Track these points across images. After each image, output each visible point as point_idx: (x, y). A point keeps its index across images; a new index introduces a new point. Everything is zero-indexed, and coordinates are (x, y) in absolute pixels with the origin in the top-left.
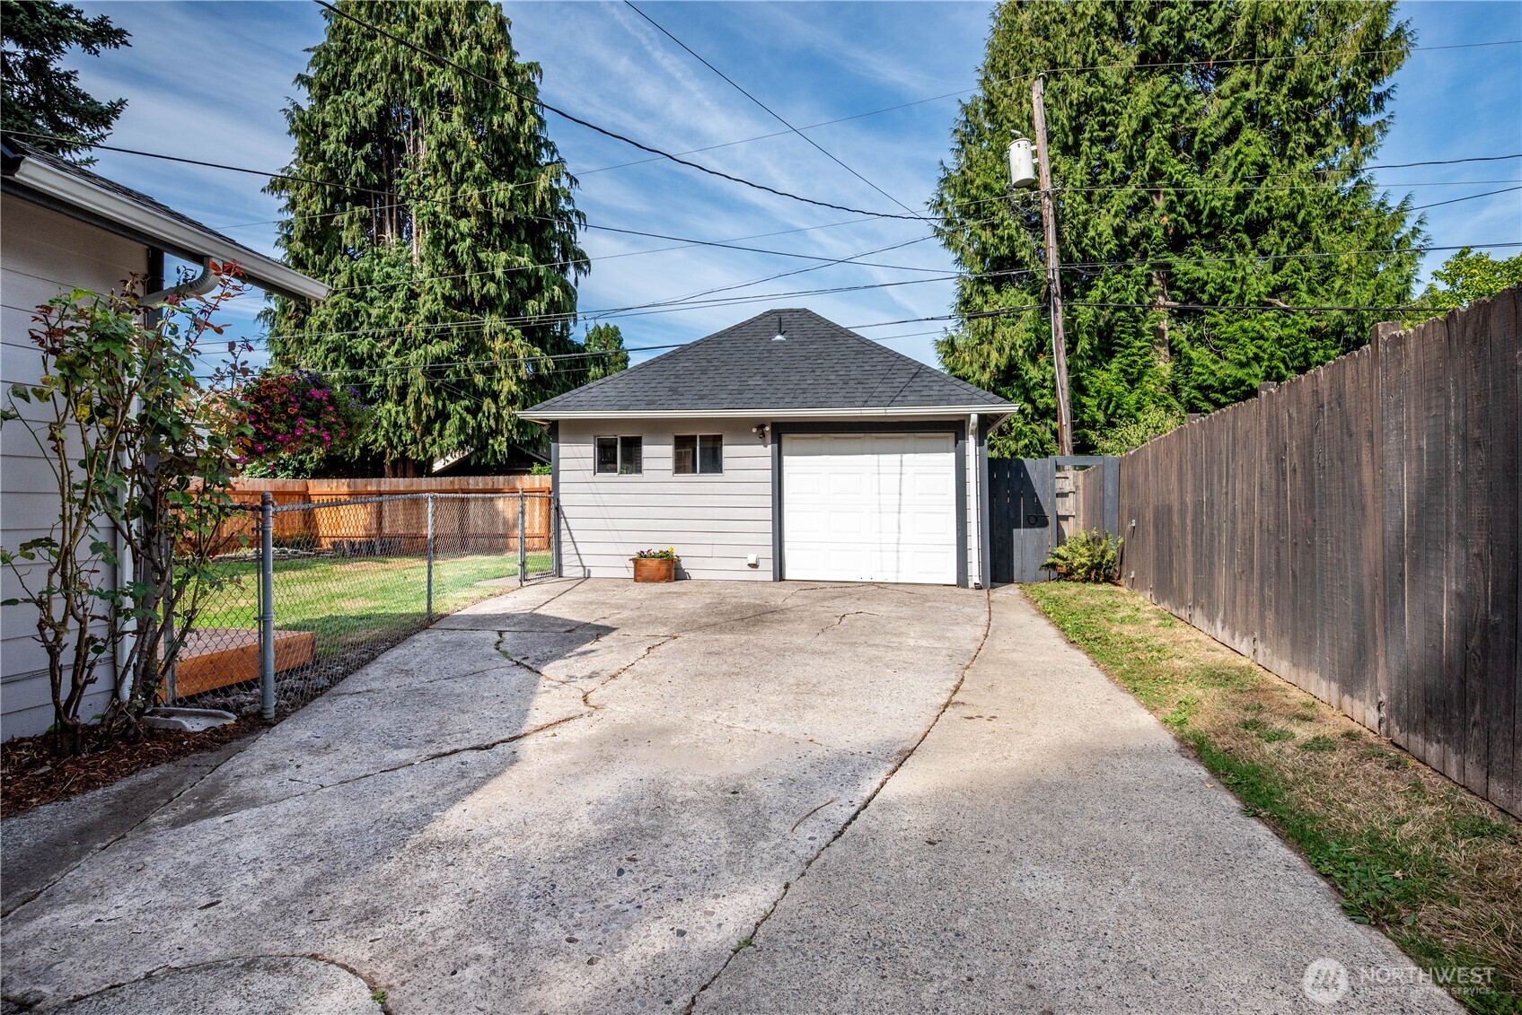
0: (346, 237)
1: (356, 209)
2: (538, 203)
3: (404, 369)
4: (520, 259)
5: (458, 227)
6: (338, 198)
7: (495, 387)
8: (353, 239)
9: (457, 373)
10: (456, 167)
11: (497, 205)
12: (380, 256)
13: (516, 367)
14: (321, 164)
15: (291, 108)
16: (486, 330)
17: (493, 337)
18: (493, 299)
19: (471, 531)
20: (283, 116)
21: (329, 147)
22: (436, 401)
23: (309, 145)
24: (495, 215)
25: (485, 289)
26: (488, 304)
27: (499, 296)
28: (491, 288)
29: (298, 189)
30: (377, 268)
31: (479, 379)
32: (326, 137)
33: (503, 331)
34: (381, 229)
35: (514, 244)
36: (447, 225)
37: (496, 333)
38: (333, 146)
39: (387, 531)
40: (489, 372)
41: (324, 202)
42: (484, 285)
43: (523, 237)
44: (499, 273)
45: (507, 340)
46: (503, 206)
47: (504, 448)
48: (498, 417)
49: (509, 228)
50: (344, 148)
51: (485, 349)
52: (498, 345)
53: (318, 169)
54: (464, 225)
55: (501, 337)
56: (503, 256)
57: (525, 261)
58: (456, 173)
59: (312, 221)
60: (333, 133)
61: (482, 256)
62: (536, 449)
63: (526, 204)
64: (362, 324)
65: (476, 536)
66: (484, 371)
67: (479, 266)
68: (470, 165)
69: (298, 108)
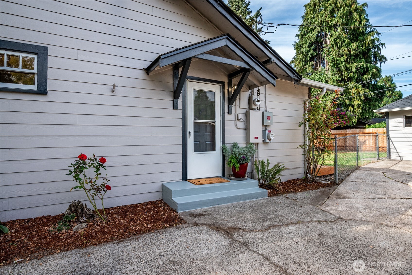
0: (308, 71)
1: (310, 63)
2: (367, 45)
3: (325, 101)
4: (361, 64)
5: (340, 60)
6: (306, 62)
7: (353, 103)
8: (310, 71)
9: (340, 101)
10: (340, 43)
11: (353, 50)
12: (317, 73)
13: (360, 97)
14: (302, 54)
15: (294, 43)
16: (350, 87)
17: (352, 89)
18: (352, 78)
19: (348, 145)
20: (293, 46)
21: (303, 50)
22: (334, 109)
23: (299, 51)
24: (352, 53)
25: (349, 76)
26: (350, 79)
27: (354, 76)
28: (351, 75)
29: (296, 62)
30: (316, 77)
31: (347, 102)
32: (303, 47)
33: (356, 86)
34: (317, 66)
35: (359, 60)
36: (337, 60)
37: (353, 87)
38: (304, 49)
40: (350, 99)
41: (302, 63)
42: (349, 74)
43: (361, 57)
44: (354, 70)
45: (357, 89)
46: (355, 50)
47: (356, 120)
48: (354, 112)
49: (356, 56)
50: (307, 48)
51: (349, 93)
52: (354, 91)
53: (301, 56)
54: (342, 59)
55: (354, 88)
56: (355, 64)
57: (363, 64)
58: (340, 45)
59: (300, 69)
60: (304, 46)
61: (348, 66)
62: (367, 120)
63: (362, 47)
64: (313, 92)
65: (350, 146)
66: (349, 99)
67: (347, 69)
68: (344, 41)
69: (296, 43)
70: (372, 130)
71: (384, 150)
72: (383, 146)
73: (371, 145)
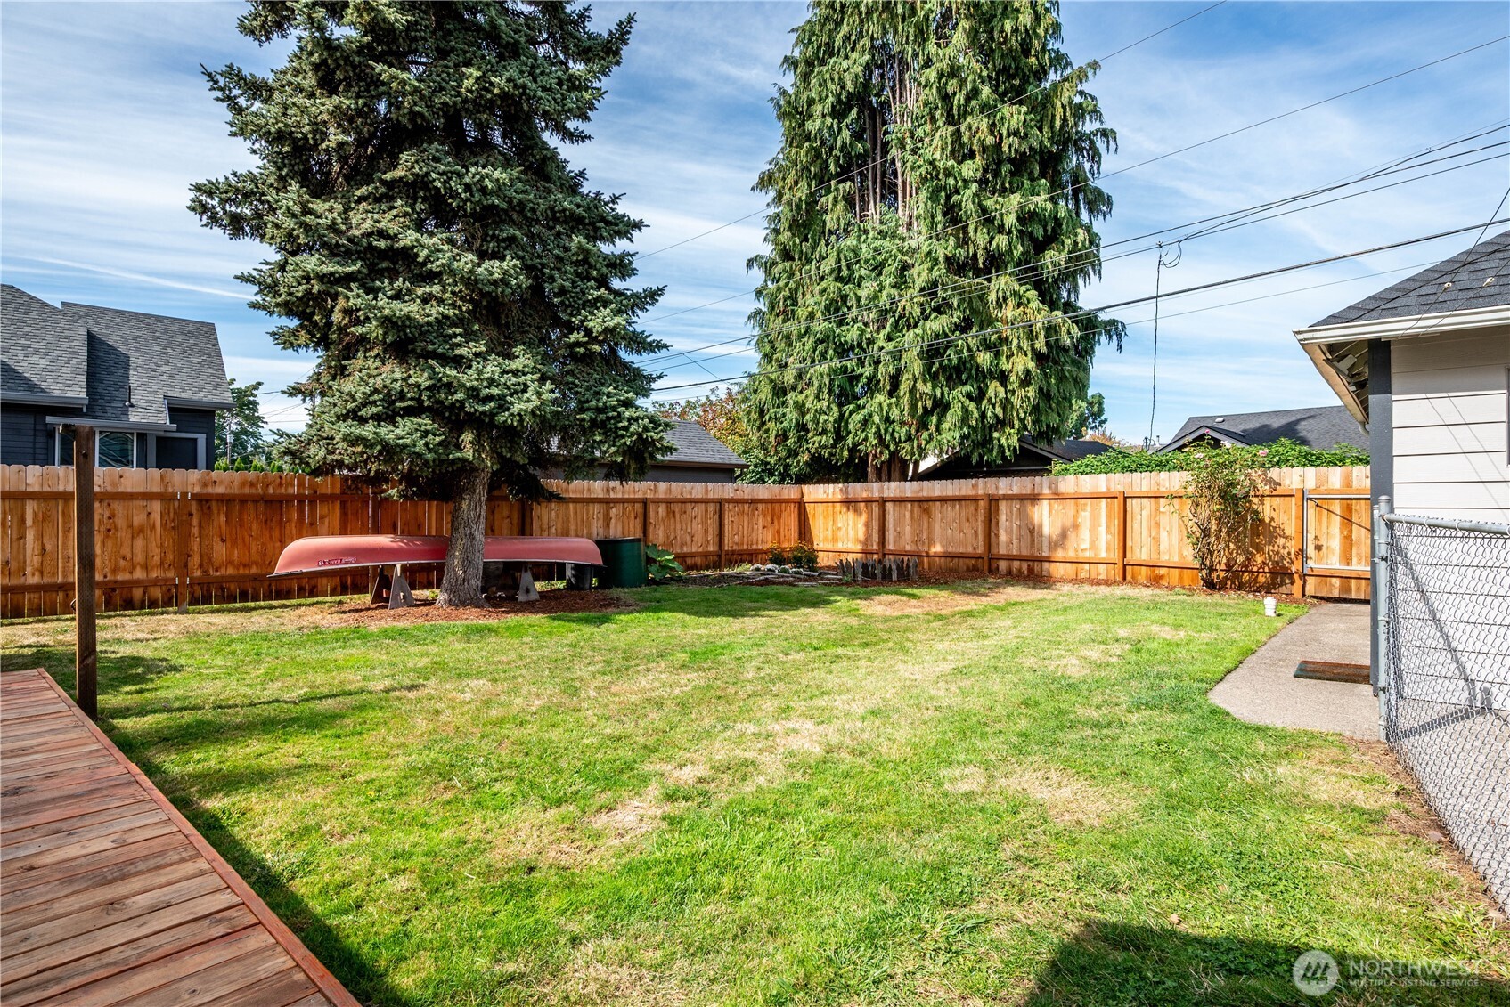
0: (830, 221)
1: (841, 186)
2: (1058, 123)
3: (897, 355)
4: (1035, 199)
5: (960, 173)
6: (822, 179)
7: (1004, 365)
8: (838, 219)
9: (959, 352)
10: (960, 98)
11: (1009, 135)
12: (866, 232)
13: (1031, 336)
14: (807, 144)
15: (777, 95)
16: (992, 297)
17: (1001, 303)
18: (1001, 255)
19: (1002, 551)
20: (771, 105)
21: (812, 126)
22: (934, 388)
23: (794, 129)
24: (1005, 148)
25: (994, 244)
26: (995, 262)
27: (1010, 251)
28: (1001, 241)
29: (784, 179)
30: (863, 246)
31: (984, 359)
32: (811, 116)
33: (1015, 293)
34: (864, 207)
35: (1027, 183)
36: (948, 173)
37: (1005, 299)
38: (818, 122)
39: (890, 546)
40: (995, 347)
41: (810, 186)
42: (992, 239)
43: (1036, 173)
44: (1011, 220)
45: (1020, 305)
46: (1016, 134)
47: (1014, 441)
48: (1006, 404)
49: (1020, 164)
50: (829, 121)
51: (989, 321)
52: (1009, 312)
53: (803, 152)
54: (969, 169)
55: (1011, 302)
56: (1015, 199)
57: (1041, 200)
58: (959, 106)
59: (798, 207)
60: (818, 109)
61: (989, 203)
63: (1040, 129)
64: (849, 309)
65: (1010, 558)
66: (987, 345)
67: (987, 219)
68: (975, 93)
69: (784, 93)
70: (1108, 480)
71: (1161, 577)
72: (1154, 556)
73: (1103, 555)
